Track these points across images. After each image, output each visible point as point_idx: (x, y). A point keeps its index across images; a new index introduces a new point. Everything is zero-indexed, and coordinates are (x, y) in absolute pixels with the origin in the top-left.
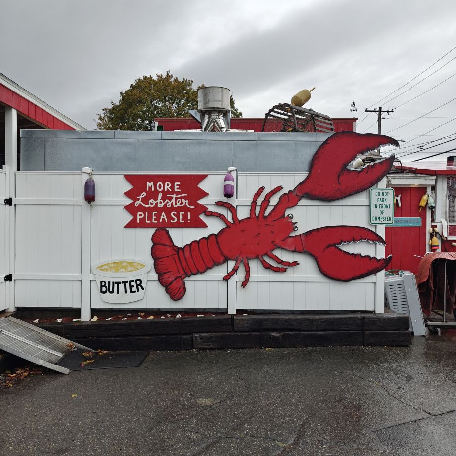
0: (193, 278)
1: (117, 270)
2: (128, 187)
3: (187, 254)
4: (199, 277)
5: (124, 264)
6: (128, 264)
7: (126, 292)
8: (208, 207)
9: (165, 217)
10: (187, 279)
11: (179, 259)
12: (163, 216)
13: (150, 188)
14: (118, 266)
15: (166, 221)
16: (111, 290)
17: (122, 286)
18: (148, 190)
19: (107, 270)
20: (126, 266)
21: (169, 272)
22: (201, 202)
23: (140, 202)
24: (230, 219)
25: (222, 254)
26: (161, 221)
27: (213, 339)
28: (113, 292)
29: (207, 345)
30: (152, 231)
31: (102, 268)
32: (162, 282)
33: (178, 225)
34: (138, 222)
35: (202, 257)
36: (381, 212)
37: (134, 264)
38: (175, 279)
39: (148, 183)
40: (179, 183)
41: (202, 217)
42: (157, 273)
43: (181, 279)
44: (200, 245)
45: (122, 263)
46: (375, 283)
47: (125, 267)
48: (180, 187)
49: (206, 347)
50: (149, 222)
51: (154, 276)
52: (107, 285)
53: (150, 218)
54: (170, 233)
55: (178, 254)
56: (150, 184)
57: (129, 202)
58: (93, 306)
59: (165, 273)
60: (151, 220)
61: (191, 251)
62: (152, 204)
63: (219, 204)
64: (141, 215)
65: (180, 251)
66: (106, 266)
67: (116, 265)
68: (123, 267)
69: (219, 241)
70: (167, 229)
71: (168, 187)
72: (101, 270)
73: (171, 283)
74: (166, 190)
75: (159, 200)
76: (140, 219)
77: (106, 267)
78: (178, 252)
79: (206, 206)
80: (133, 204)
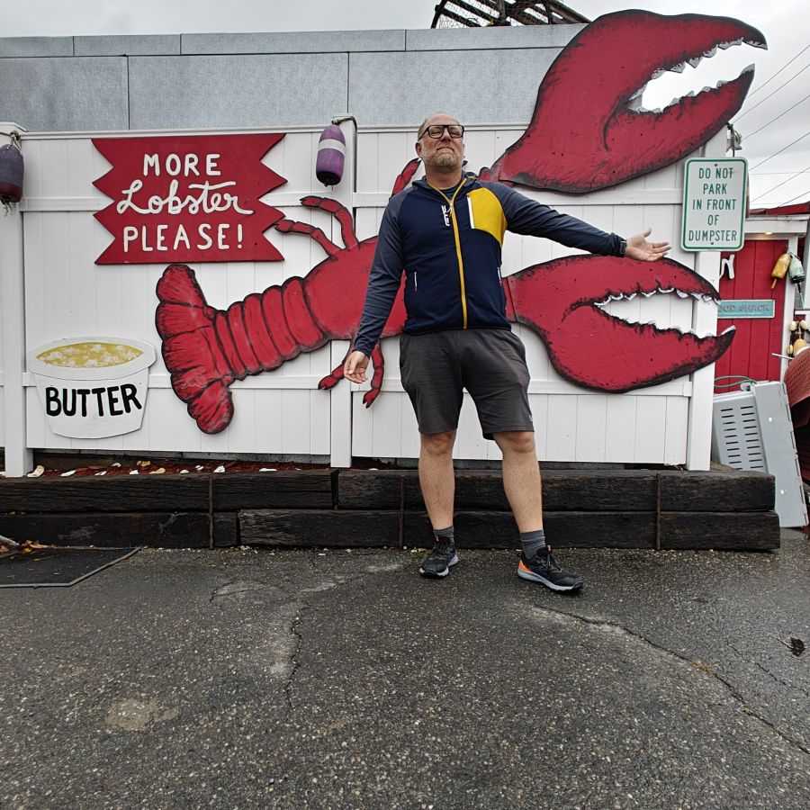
0: (251, 382)
1: (81, 363)
2: (103, 168)
3: (236, 325)
4: (265, 380)
5: (97, 348)
6: (104, 348)
7: (101, 413)
8: (284, 211)
9: (185, 238)
10: (237, 384)
11: (218, 337)
12: (182, 235)
13: (151, 169)
14: (82, 352)
15: (188, 247)
16: (69, 408)
17: (92, 399)
18: (146, 173)
19: (59, 362)
20: (101, 353)
21: (195, 367)
22: (270, 200)
23: (128, 203)
24: (338, 241)
25: (316, 325)
26: (175, 247)
27: (288, 525)
28: (72, 413)
29: (271, 538)
30: (157, 272)
31: (48, 358)
32: (180, 390)
33: (214, 257)
34: (126, 250)
35: (269, 331)
36: (712, 220)
37: (118, 348)
38: (210, 384)
39: (147, 157)
40: (217, 156)
41: (272, 236)
42: (169, 370)
43: (222, 385)
44: (264, 302)
45: (92, 347)
46: (689, 398)
47: (98, 356)
48: (220, 165)
49: (271, 541)
50: (151, 249)
51: (163, 376)
52: (60, 397)
53: (152, 241)
54: (198, 277)
55: (214, 325)
56: (151, 160)
57: (104, 202)
58: (32, 445)
59: (185, 371)
60: (155, 246)
61: (243, 317)
62: (155, 207)
63: (310, 203)
64: (131, 233)
65: (220, 317)
66: (56, 353)
67: (78, 351)
68: (93, 355)
69: (310, 293)
70: (192, 267)
71: (193, 166)
72: (47, 362)
73: (199, 394)
74: (186, 174)
75: (172, 198)
76: (129, 242)
77: (57, 355)
78: (214, 321)
79: (280, 209)
80: (113, 207)
